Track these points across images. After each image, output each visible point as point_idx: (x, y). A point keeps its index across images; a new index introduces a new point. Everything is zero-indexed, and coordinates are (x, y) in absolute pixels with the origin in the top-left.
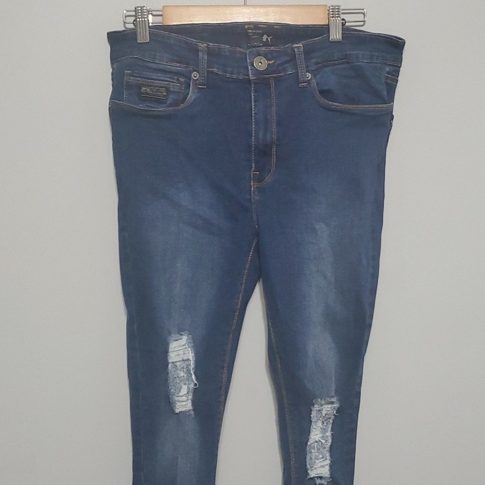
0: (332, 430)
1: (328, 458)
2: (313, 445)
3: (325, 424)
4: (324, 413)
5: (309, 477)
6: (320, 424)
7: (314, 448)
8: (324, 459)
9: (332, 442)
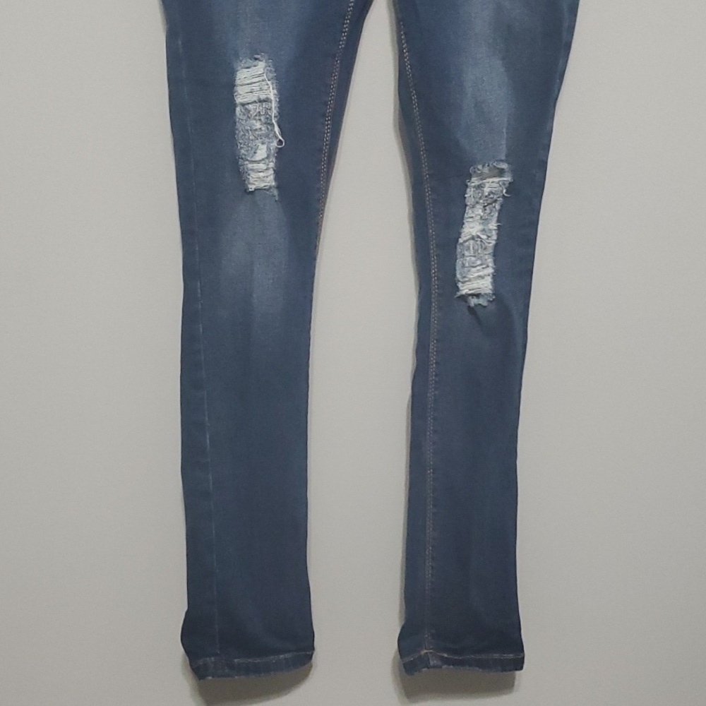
0: (498, 221)
1: (491, 264)
2: (467, 243)
3: (488, 211)
4: (487, 190)
5: (459, 294)
6: (479, 211)
7: (468, 248)
8: (484, 266)
9: (498, 239)
